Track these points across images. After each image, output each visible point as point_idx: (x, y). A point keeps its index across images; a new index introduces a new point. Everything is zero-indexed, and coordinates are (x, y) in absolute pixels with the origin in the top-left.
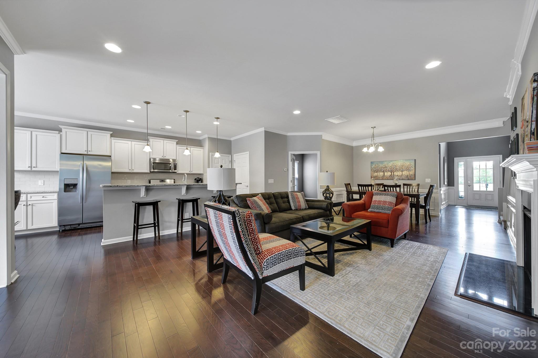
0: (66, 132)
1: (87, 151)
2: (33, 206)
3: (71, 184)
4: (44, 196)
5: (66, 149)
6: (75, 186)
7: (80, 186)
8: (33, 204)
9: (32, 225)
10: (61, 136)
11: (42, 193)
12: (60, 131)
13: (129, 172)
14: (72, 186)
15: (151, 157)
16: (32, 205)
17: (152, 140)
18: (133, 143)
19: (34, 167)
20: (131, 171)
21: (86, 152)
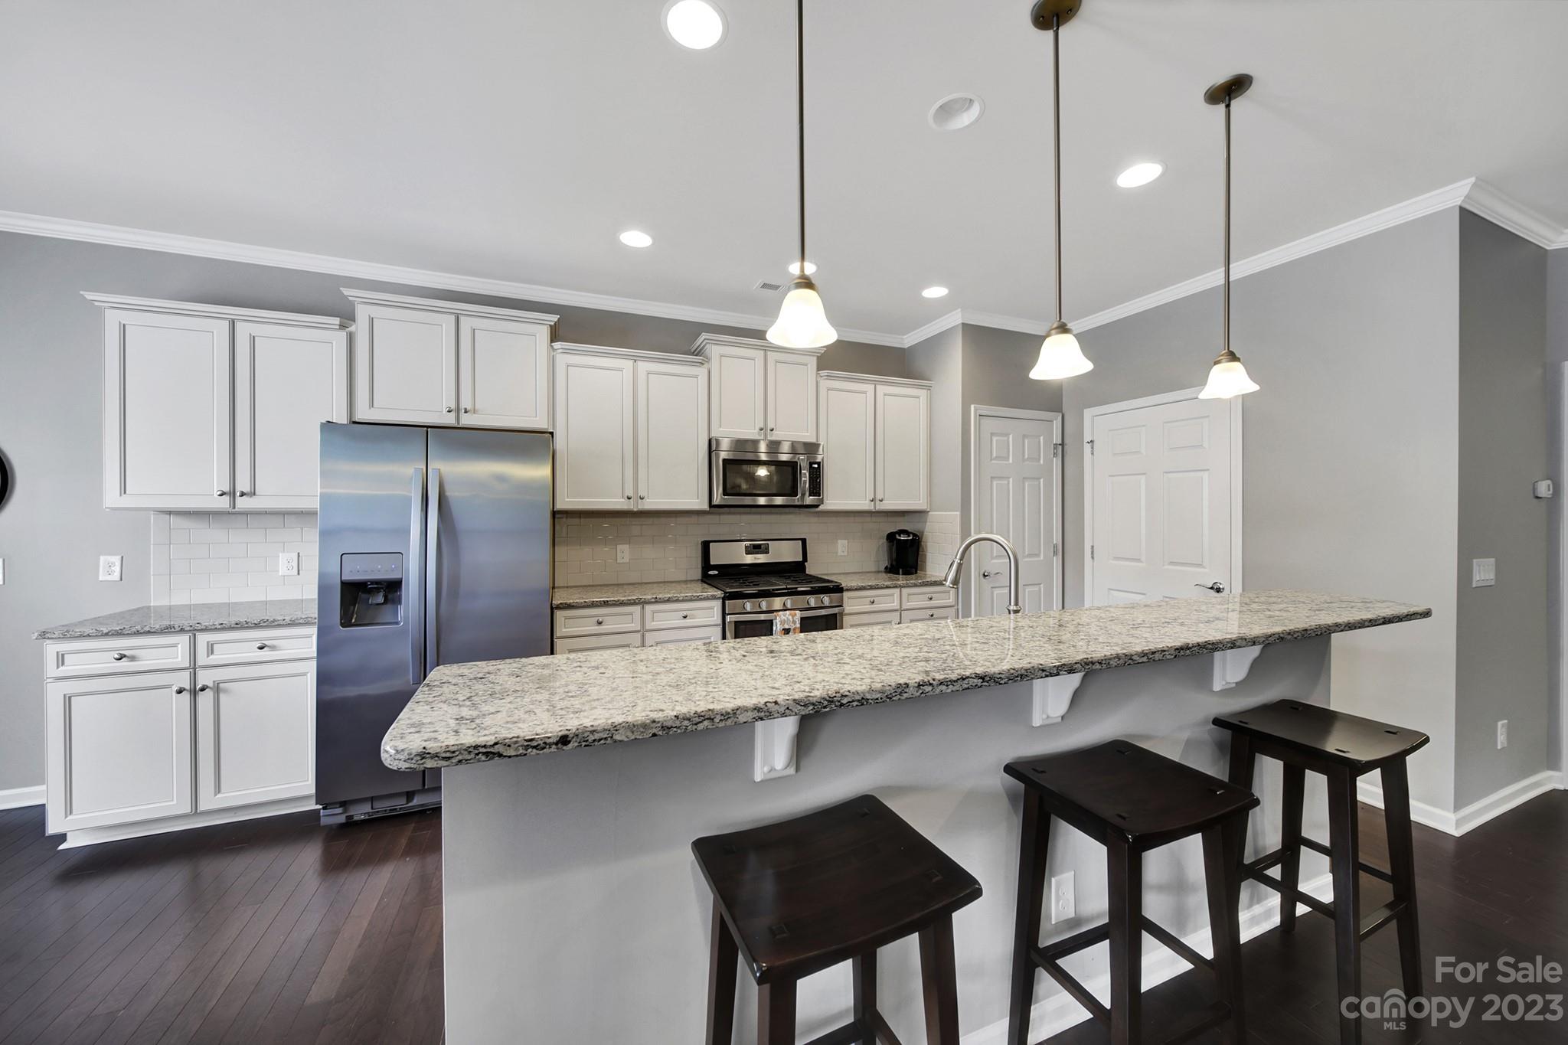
0: (372, 320)
1: (458, 410)
2: (222, 696)
3: (373, 582)
4: (266, 643)
5: (372, 405)
6: (392, 588)
7: (411, 592)
8: (221, 685)
9: (218, 789)
10: (351, 339)
11: (257, 626)
12: (346, 316)
13: (625, 507)
14: (378, 590)
15: (713, 435)
16: (217, 689)
17: (717, 350)
18: (644, 367)
19: (243, 494)
20: (631, 506)
21: (453, 414)
